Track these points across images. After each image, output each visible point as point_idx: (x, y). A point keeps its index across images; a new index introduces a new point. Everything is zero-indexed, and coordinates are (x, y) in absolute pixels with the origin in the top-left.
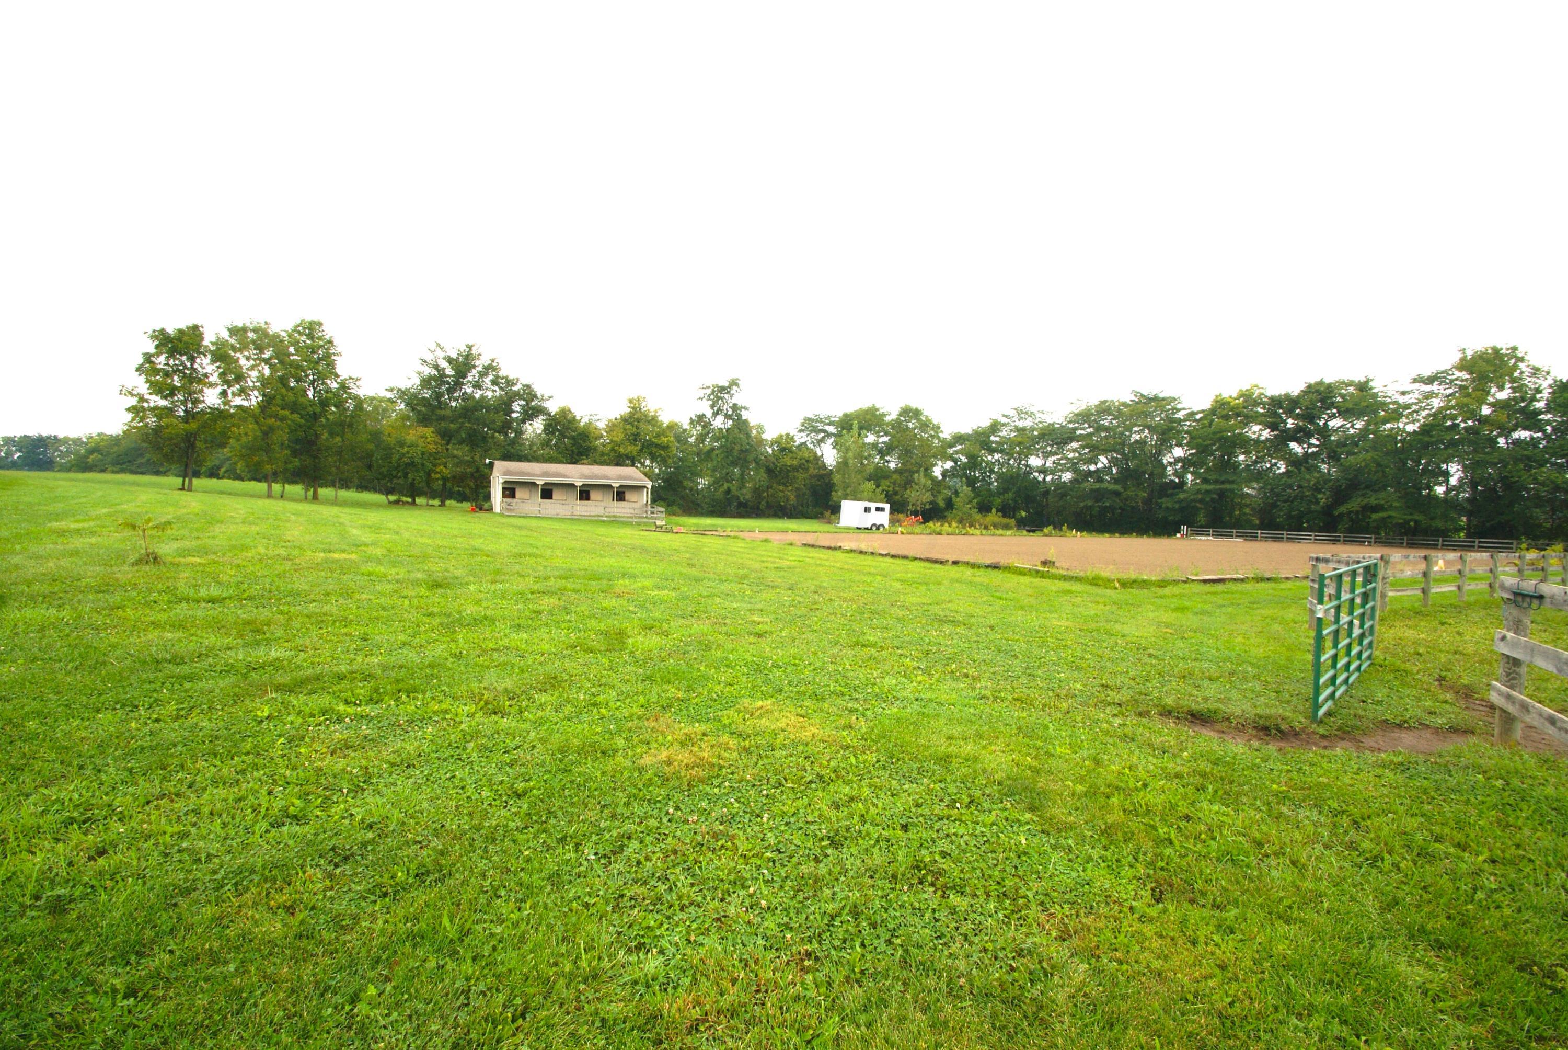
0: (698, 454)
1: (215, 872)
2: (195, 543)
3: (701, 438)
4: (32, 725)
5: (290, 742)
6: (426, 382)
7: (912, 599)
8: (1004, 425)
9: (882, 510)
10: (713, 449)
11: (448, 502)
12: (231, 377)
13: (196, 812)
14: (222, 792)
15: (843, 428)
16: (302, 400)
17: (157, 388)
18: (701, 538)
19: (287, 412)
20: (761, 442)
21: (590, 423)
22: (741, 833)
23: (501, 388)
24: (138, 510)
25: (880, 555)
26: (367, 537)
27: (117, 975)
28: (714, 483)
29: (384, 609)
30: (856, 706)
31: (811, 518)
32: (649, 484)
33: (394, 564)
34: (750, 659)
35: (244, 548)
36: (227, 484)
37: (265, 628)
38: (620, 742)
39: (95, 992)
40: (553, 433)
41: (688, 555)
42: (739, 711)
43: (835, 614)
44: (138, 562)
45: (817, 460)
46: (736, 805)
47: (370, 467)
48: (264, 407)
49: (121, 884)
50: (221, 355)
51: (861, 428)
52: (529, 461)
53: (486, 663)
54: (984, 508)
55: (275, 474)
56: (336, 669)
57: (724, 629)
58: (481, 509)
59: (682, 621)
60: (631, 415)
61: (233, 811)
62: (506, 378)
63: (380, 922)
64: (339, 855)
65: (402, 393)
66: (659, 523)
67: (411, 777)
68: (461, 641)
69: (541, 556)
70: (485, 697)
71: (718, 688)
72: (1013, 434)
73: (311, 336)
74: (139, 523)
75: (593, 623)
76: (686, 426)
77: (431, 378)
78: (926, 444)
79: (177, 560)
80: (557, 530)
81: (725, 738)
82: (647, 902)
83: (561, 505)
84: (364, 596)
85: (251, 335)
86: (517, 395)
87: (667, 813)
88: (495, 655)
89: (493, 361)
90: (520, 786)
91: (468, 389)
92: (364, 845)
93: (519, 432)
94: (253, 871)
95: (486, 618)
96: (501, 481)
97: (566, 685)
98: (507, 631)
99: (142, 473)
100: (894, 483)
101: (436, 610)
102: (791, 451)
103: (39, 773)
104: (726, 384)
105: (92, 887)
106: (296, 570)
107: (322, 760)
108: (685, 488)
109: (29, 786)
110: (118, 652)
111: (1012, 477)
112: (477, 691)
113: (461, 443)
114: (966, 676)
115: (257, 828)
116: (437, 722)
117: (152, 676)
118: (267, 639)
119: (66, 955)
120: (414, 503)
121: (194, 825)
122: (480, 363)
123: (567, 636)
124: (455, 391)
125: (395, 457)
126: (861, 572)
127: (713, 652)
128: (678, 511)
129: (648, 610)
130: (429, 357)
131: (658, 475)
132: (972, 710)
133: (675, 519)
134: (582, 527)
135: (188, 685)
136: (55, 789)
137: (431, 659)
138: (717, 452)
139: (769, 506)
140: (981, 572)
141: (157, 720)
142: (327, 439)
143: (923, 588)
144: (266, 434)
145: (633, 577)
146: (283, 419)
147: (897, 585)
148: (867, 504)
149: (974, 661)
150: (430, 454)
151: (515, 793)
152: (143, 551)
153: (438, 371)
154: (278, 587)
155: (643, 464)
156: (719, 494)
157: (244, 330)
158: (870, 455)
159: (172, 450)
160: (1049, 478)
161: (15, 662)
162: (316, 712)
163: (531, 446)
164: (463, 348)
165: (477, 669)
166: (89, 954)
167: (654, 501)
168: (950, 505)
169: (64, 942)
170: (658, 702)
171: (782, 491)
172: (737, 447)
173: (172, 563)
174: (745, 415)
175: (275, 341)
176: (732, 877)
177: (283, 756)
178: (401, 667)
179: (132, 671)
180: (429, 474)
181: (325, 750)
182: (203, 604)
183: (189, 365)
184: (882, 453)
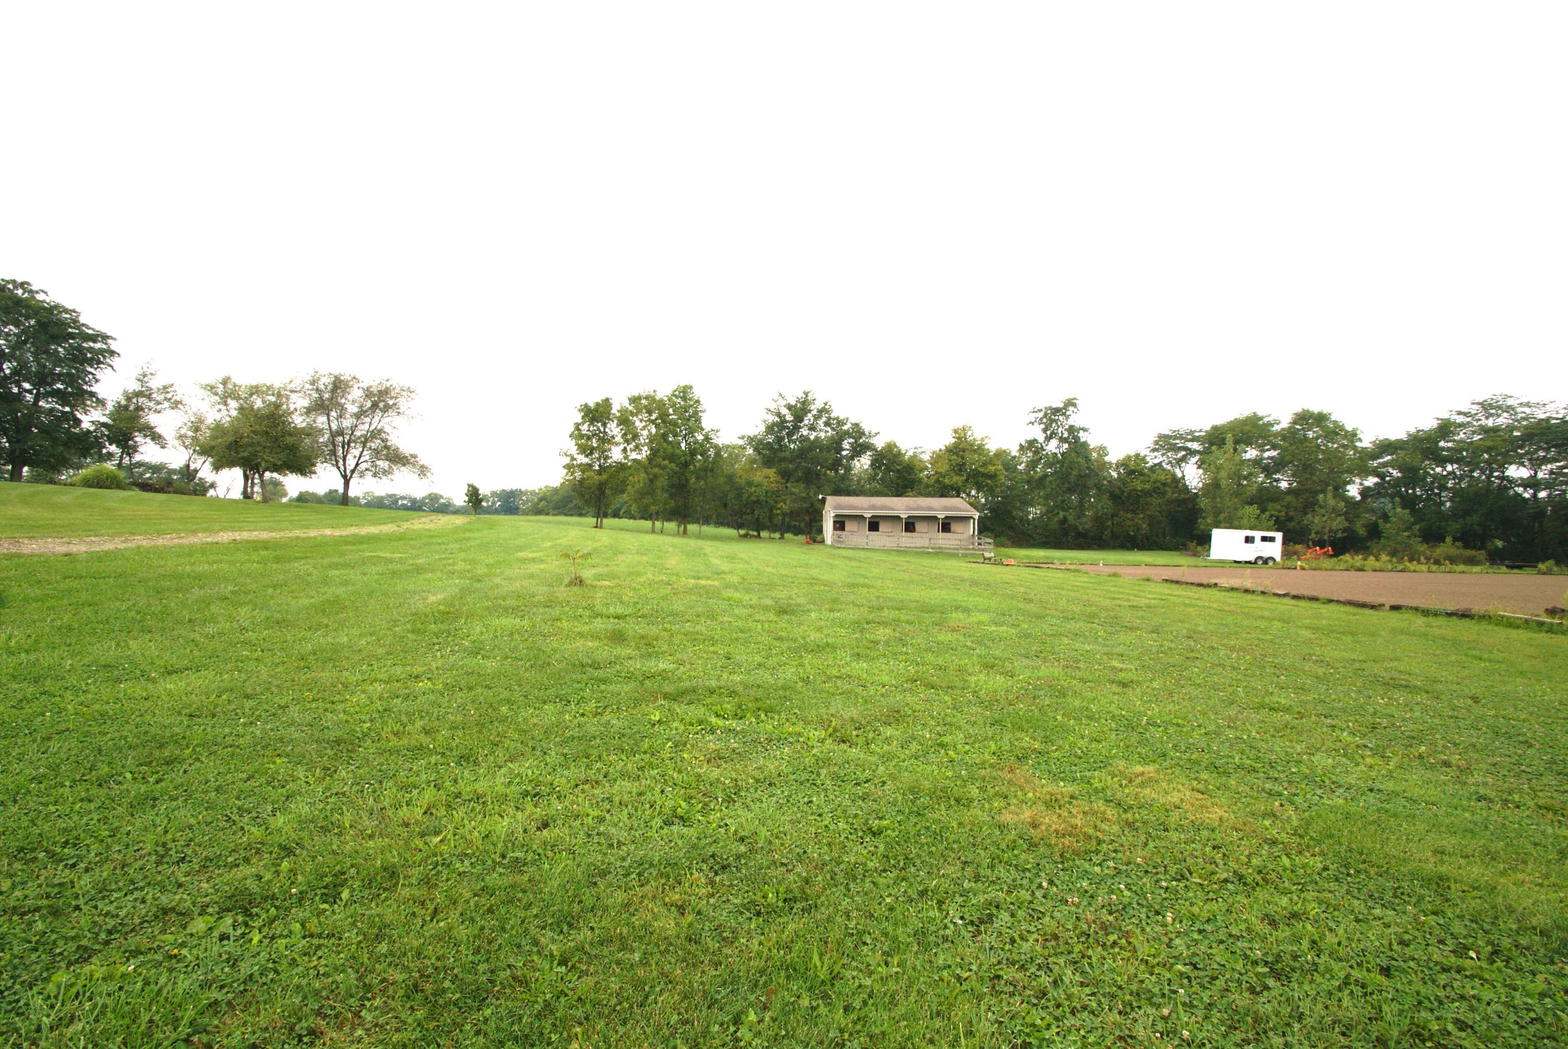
0: (1028, 482)
1: (624, 859)
2: (606, 569)
3: (1032, 465)
4: (504, 709)
5: (676, 746)
6: (770, 429)
7: (1331, 654)
8: (1461, 425)
9: (1272, 539)
10: (1045, 476)
11: (786, 535)
12: (629, 437)
13: (610, 800)
14: (627, 785)
15: (1212, 444)
16: (677, 451)
17: (583, 450)
18: (1035, 571)
19: (666, 462)
20: (1105, 466)
21: (915, 456)
22: (1138, 931)
23: (833, 429)
24: (570, 543)
25: (1275, 595)
26: (725, 566)
27: (554, 941)
28: (1048, 512)
29: (742, 631)
30: (1278, 788)
31: (1170, 550)
32: (976, 515)
33: (748, 590)
34: (1117, 712)
35: (639, 574)
36: (625, 522)
37: (655, 642)
38: (975, 792)
39: (539, 952)
40: (879, 468)
41: (1022, 590)
42: (1113, 776)
43: (1223, 666)
44: (570, 584)
45: (1177, 483)
46: (1127, 893)
47: (725, 505)
48: (650, 459)
49: (558, 856)
50: (624, 421)
51: (1237, 442)
52: (857, 495)
53: (831, 690)
54: (1432, 537)
55: (657, 513)
56: (707, 683)
57: (1079, 674)
58: (815, 541)
59: (1026, 662)
60: (956, 445)
61: (636, 804)
62: (837, 418)
63: (755, 941)
64: (718, 863)
65: (751, 439)
66: (987, 555)
67: (773, 795)
68: (808, 667)
69: (873, 587)
70: (833, 724)
71: (1081, 743)
72: (1476, 438)
73: (684, 398)
74: (570, 553)
75: (930, 657)
76: (1015, 452)
77: (774, 424)
78: (1334, 458)
79: (595, 583)
80: (884, 561)
81: (1100, 805)
82: (1028, 992)
83: (887, 537)
84: (726, 619)
85: (643, 401)
86: (847, 434)
87: (1040, 886)
88: (839, 683)
89: (826, 404)
90: (875, 824)
91: (804, 432)
92: (738, 857)
93: (848, 469)
94: (651, 865)
95: (828, 644)
96: (833, 515)
97: (910, 720)
98: (848, 659)
99: (571, 515)
100: (1287, 507)
101: (784, 634)
102: (1141, 474)
103: (508, 749)
104: (1061, 405)
105: (539, 854)
106: (674, 594)
107: (701, 767)
108: (1014, 518)
109: (501, 761)
110: (557, 656)
111: (1476, 494)
112: (825, 717)
113: (798, 481)
114: (1446, 764)
115: (654, 823)
116: (791, 743)
117: (579, 677)
118: (657, 653)
119: (522, 914)
120: (759, 536)
121: (608, 811)
122: (814, 408)
123: (906, 668)
124: (793, 434)
125: (745, 496)
126: (1248, 616)
127: (1069, 699)
128: (1007, 542)
129: (986, 647)
130: (773, 406)
131: (985, 505)
132: (1467, 815)
133: (1003, 550)
134: (907, 559)
135: (603, 687)
136: (517, 765)
137: (782, 681)
138: (1051, 478)
139: (1114, 536)
140: (1441, 621)
141: (583, 715)
142: (695, 483)
143: (1348, 639)
144: (651, 481)
145: (967, 610)
146: (664, 468)
147: (1307, 634)
148: (1249, 533)
149: (1455, 744)
150: (773, 492)
151: (870, 829)
152: (573, 576)
153: (780, 417)
154: (662, 607)
155: (968, 495)
156: (1054, 524)
157: (639, 398)
158: (1250, 474)
159: (591, 497)
160: (1542, 494)
161: (494, 658)
162: (694, 721)
163: (859, 481)
164: (801, 395)
165: (824, 695)
166: (536, 916)
167: (980, 532)
168: (1374, 532)
169: (519, 900)
170: (1011, 751)
171: (1132, 520)
172: (1075, 472)
173: (591, 586)
174: (1083, 437)
175: (661, 405)
176: (1134, 987)
177: (672, 759)
178: (758, 686)
179: (566, 671)
180: (771, 510)
181: (702, 758)
182: (612, 620)
183: (602, 429)
184: (1268, 471)
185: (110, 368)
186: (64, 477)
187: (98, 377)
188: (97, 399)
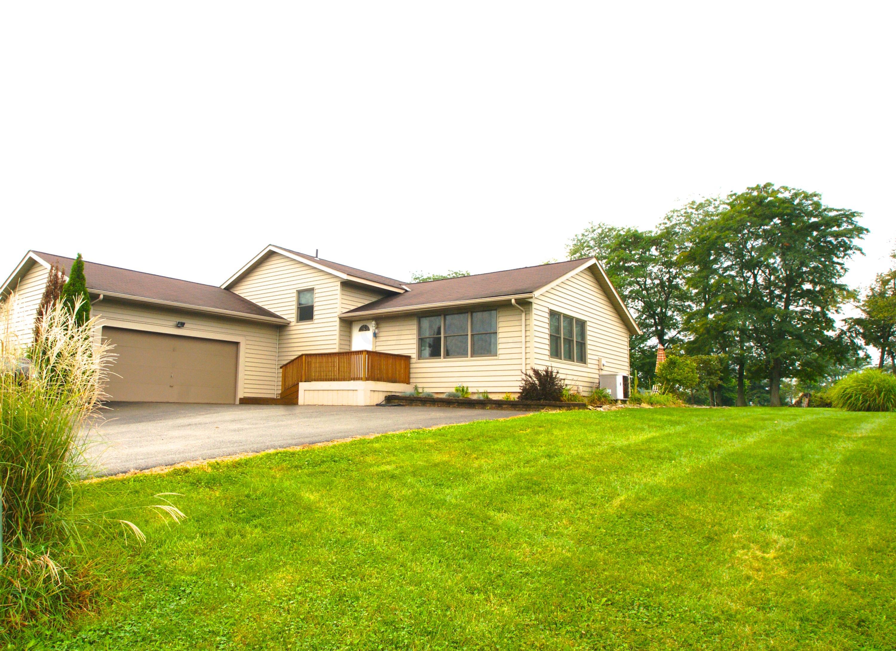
185: (858, 252)
186: (824, 384)
187: (845, 266)
188: (848, 291)
